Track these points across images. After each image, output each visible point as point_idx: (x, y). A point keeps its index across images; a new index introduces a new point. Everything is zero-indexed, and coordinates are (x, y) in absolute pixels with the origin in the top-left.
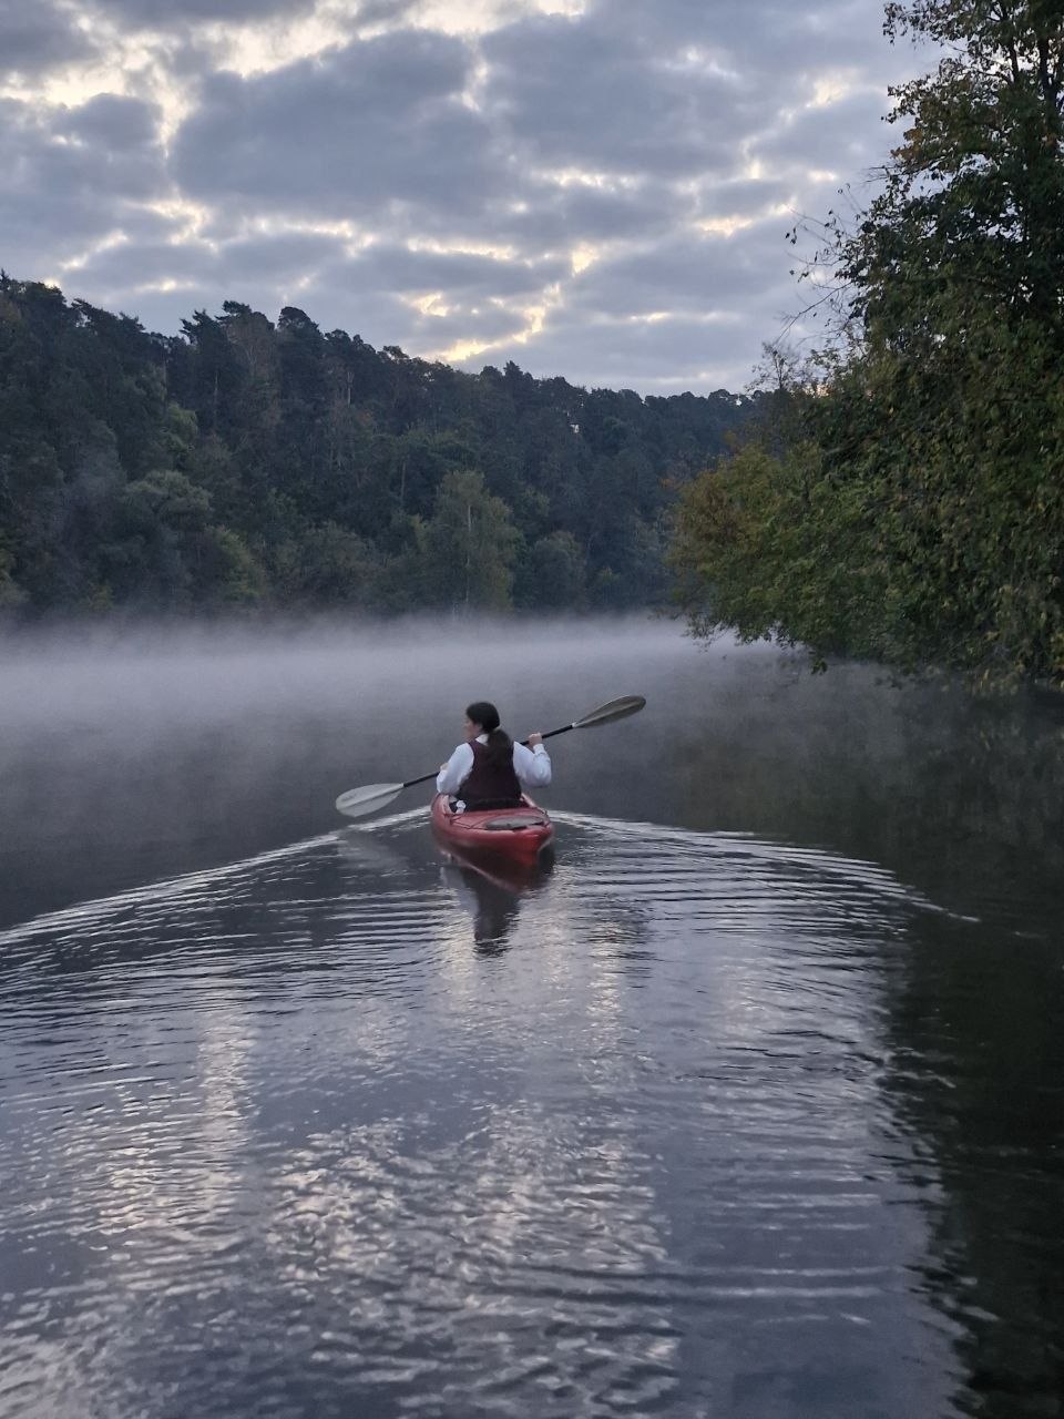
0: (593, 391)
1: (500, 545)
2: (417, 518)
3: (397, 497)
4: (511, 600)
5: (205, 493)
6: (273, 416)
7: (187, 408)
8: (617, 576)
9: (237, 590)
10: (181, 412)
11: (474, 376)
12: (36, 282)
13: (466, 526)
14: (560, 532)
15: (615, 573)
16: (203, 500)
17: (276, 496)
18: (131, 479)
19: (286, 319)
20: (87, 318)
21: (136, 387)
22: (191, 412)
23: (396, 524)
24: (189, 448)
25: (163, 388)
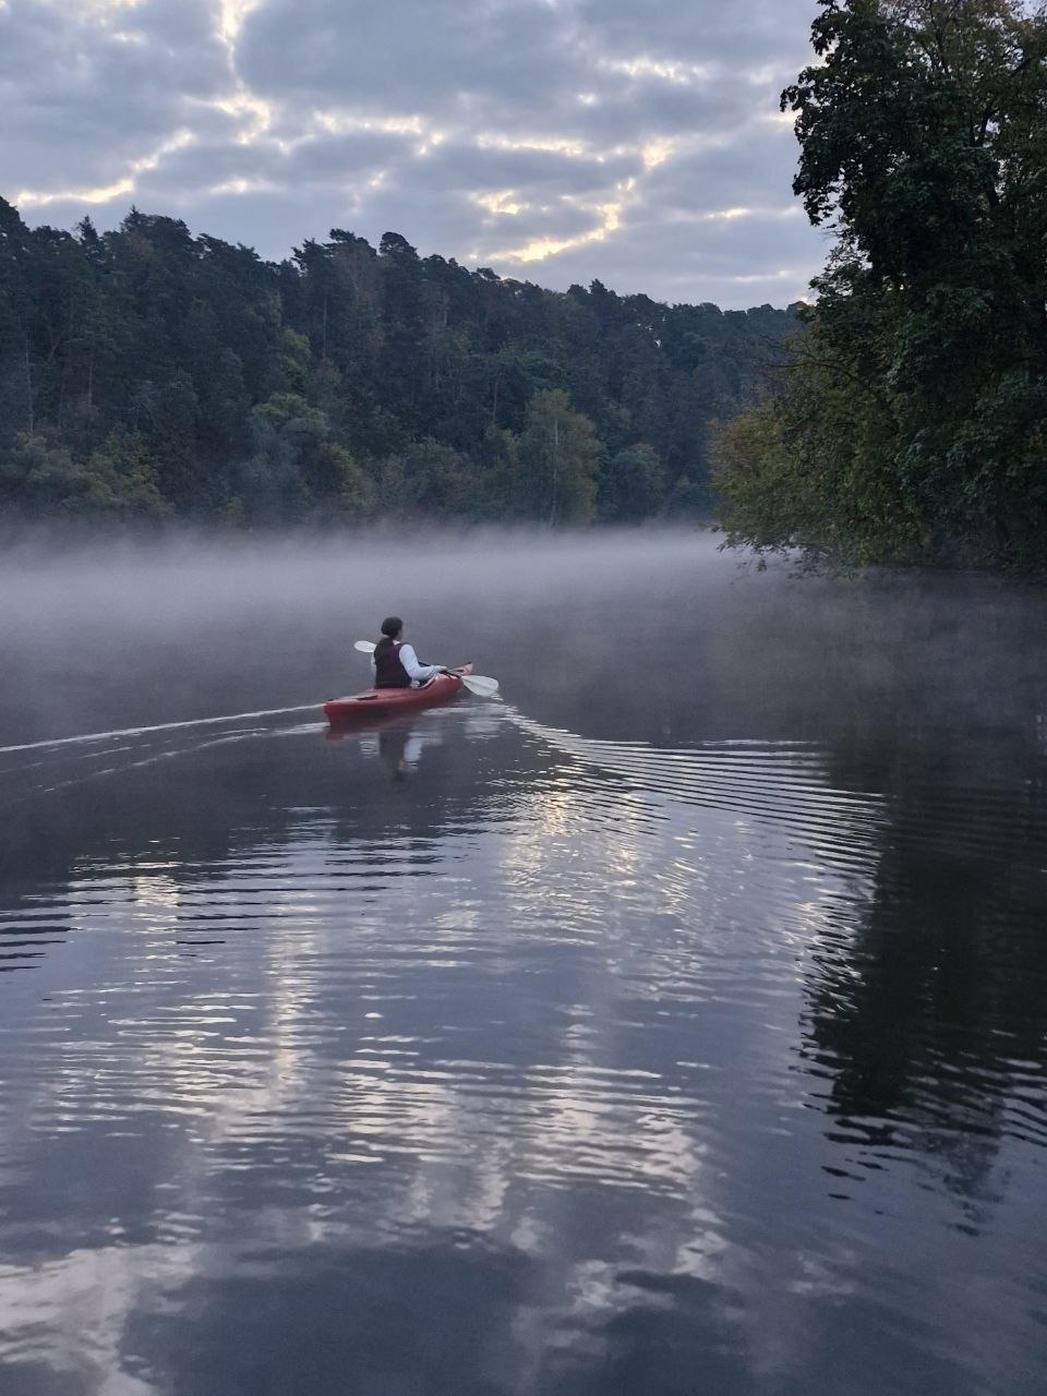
0: (675, 306)
1: (584, 457)
2: (508, 432)
3: (489, 413)
4: (595, 509)
5: (321, 414)
6: (377, 339)
7: (301, 333)
8: (693, 485)
9: (348, 500)
10: (296, 336)
11: (562, 295)
12: (163, 215)
13: (553, 441)
14: (640, 445)
15: (691, 481)
16: (320, 421)
17: (381, 413)
18: (255, 402)
19: (387, 244)
20: (209, 250)
21: (255, 315)
22: (303, 337)
23: (489, 438)
24: (304, 370)
25: (279, 315)
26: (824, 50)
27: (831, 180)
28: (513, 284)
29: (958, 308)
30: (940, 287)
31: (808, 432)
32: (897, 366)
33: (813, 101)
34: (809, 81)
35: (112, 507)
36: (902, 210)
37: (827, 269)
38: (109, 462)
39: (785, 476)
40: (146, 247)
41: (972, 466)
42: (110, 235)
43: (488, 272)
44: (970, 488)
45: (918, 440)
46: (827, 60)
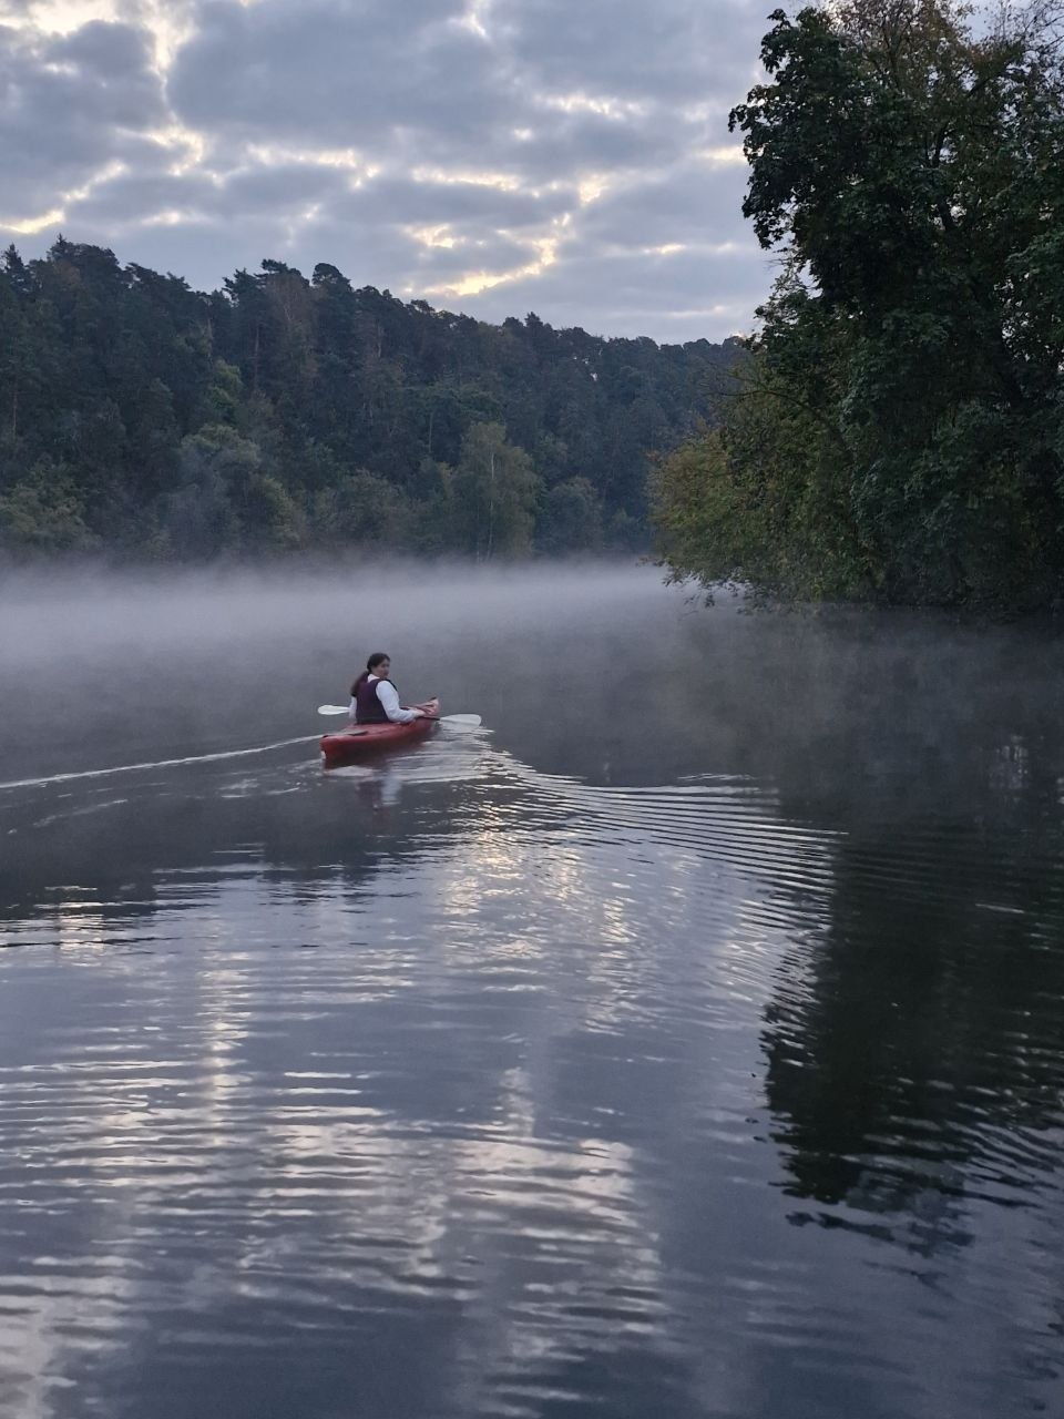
0: (611, 340)
1: (521, 491)
2: (444, 465)
3: (424, 445)
4: (532, 542)
5: (253, 445)
6: (311, 368)
7: (232, 364)
8: (631, 519)
9: (281, 534)
10: (227, 367)
11: (497, 327)
12: (91, 244)
13: (490, 473)
14: (577, 478)
15: (629, 515)
16: (252, 452)
17: (315, 444)
18: (185, 432)
19: (319, 275)
20: (138, 279)
21: (186, 345)
22: (235, 367)
23: (425, 471)
24: (234, 401)
25: (210, 345)
26: (775, 67)
27: (782, 201)
28: (448, 316)
29: (915, 334)
30: (895, 312)
31: (759, 462)
32: (853, 394)
33: (762, 120)
34: (759, 99)
35: (35, 540)
36: (857, 233)
37: (772, 299)
38: (34, 493)
39: (733, 508)
40: (73, 275)
41: (931, 499)
42: (37, 264)
43: (423, 304)
44: (930, 521)
45: (875, 470)
46: (778, 78)
